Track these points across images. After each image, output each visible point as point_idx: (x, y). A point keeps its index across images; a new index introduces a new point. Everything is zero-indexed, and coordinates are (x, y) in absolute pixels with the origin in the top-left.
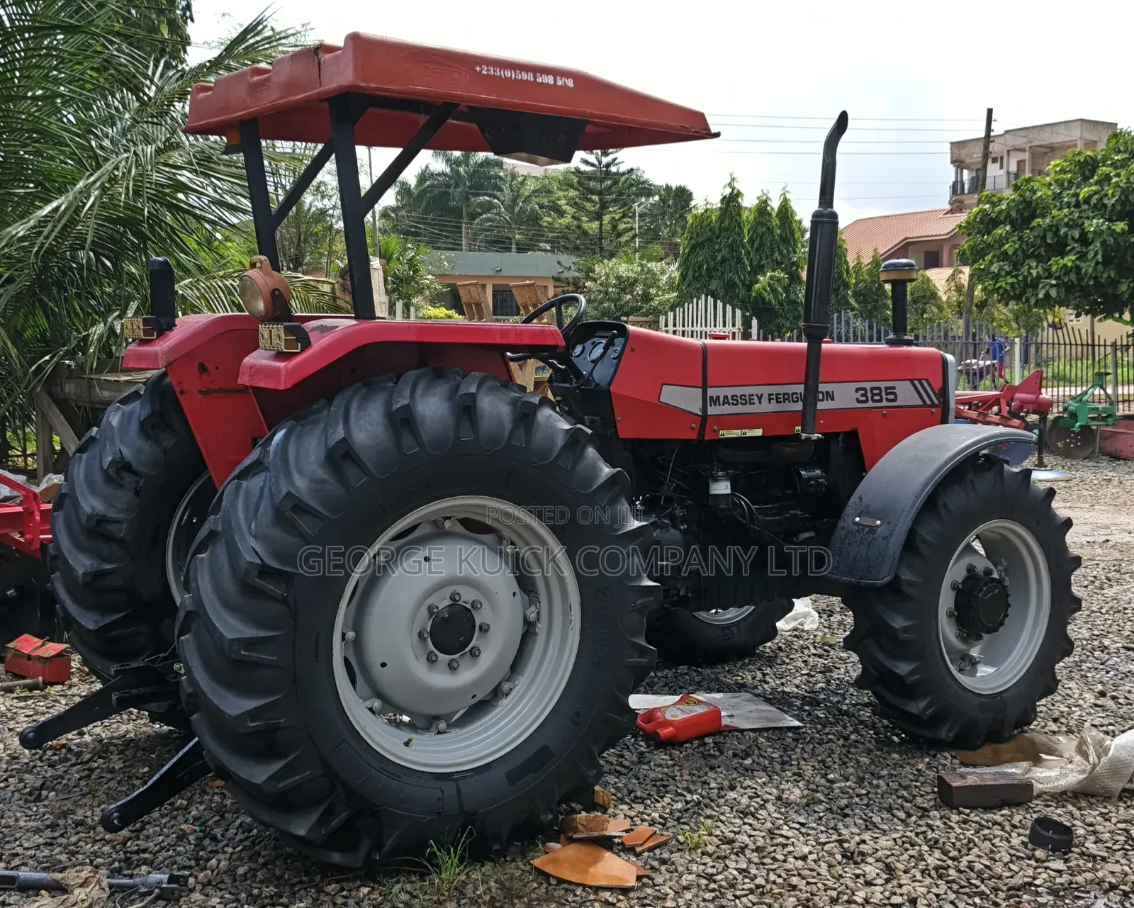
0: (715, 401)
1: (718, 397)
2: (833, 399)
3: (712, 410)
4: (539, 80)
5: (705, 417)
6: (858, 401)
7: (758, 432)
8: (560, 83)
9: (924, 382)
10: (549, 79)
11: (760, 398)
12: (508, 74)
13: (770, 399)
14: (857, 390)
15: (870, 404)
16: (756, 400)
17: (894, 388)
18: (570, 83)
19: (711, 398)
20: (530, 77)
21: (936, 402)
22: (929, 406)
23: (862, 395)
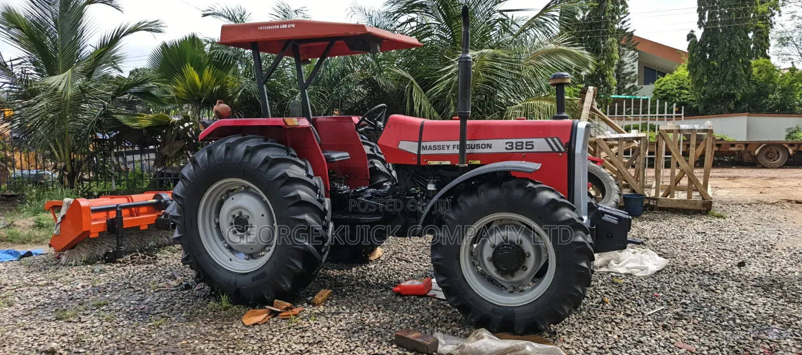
0: (425, 148)
1: (426, 146)
2: (490, 148)
3: (423, 152)
4: (281, 27)
5: (419, 155)
6: (506, 148)
7: (448, 163)
8: (289, 27)
9: (555, 139)
10: (285, 26)
11: (448, 147)
12: (269, 27)
13: (454, 147)
14: (507, 143)
15: (515, 150)
16: (446, 148)
17: (533, 142)
18: (293, 26)
19: (423, 146)
20: (278, 27)
21: (563, 150)
22: (557, 152)
23: (509, 146)
